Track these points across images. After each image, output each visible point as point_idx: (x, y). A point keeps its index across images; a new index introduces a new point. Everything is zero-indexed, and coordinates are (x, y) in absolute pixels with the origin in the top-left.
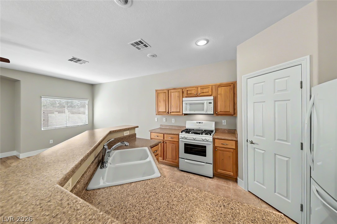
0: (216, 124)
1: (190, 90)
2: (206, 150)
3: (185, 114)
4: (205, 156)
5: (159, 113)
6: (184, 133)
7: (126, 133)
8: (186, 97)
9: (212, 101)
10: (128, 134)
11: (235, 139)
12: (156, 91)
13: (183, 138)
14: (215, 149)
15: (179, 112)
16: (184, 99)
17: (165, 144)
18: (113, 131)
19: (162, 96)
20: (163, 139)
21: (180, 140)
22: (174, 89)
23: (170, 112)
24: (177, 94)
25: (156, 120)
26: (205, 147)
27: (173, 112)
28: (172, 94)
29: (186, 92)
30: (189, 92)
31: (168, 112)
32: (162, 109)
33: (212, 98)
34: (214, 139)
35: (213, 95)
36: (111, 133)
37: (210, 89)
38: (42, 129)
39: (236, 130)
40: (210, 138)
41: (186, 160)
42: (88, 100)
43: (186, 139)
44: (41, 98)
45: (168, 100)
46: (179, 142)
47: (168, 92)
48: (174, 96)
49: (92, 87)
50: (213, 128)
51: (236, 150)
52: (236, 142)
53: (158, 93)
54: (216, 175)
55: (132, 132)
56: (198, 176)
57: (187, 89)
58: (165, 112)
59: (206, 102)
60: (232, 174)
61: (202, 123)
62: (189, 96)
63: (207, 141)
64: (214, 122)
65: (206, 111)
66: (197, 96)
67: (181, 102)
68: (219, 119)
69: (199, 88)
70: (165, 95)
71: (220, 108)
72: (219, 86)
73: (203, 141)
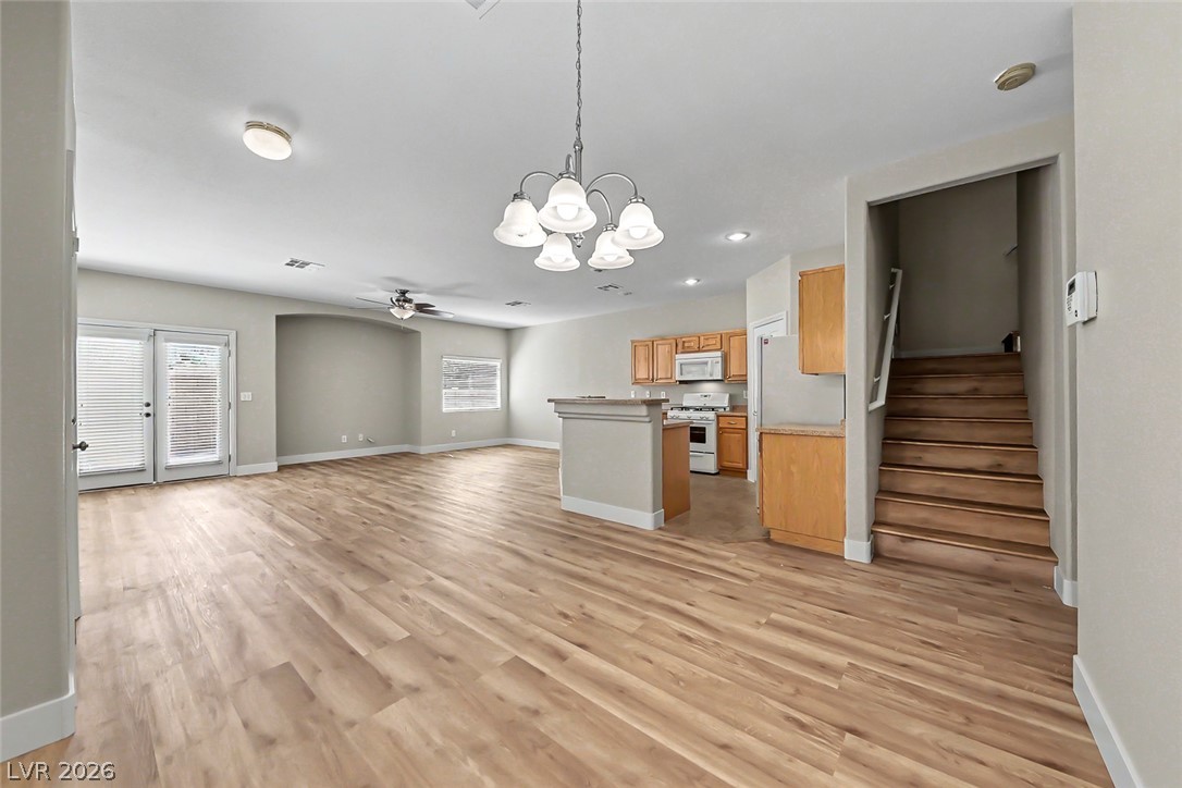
0: (731, 397)
1: (689, 342)
2: (705, 433)
3: (681, 382)
4: (704, 442)
5: (636, 382)
6: (676, 410)
8: (682, 353)
9: (720, 359)
11: (744, 415)
12: (633, 342)
13: (672, 417)
14: (720, 431)
15: (671, 378)
16: (677, 356)
19: (642, 352)
22: (662, 339)
23: (655, 378)
24: (667, 348)
25: (633, 395)
26: (704, 429)
27: (661, 379)
28: (659, 346)
29: (680, 345)
30: (686, 345)
31: (653, 380)
32: (642, 374)
33: (719, 354)
34: (718, 416)
35: (722, 350)
37: (719, 339)
38: (444, 410)
39: (747, 406)
40: (711, 415)
42: (501, 361)
43: (677, 418)
45: (652, 358)
47: (651, 346)
48: (662, 351)
49: (507, 334)
50: (726, 403)
51: (746, 430)
52: (747, 417)
53: (635, 345)
54: (722, 471)
56: (695, 473)
57: (684, 340)
58: (648, 379)
59: (709, 360)
60: (741, 465)
61: (712, 396)
62: (686, 351)
63: (707, 419)
64: (728, 396)
65: (711, 375)
66: (699, 351)
67: (672, 360)
68: (735, 390)
69: (702, 338)
70: (646, 349)
71: (734, 370)
72: (731, 336)
73: (702, 419)
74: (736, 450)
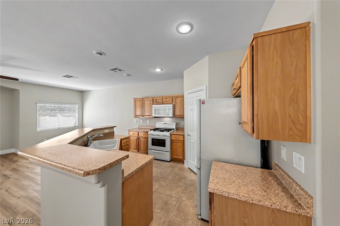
0: (177, 124)
1: (158, 99)
2: (165, 142)
3: (155, 117)
4: (165, 146)
5: (136, 116)
6: (152, 131)
7: (106, 131)
8: (156, 104)
9: (172, 108)
10: (108, 131)
11: (183, 134)
12: (134, 99)
13: (150, 135)
14: (172, 142)
15: (151, 115)
16: (153, 106)
17: (139, 140)
18: (96, 129)
19: (138, 103)
20: (137, 136)
21: (149, 136)
22: (147, 98)
23: (144, 115)
24: (149, 102)
25: (135, 122)
26: (165, 140)
27: (146, 116)
28: (146, 101)
29: (155, 101)
30: (157, 101)
31: (143, 116)
32: (138, 113)
33: (171, 105)
34: (171, 135)
35: (173, 104)
36: (93, 130)
37: (171, 98)
38: (38, 130)
39: (184, 128)
40: (168, 134)
41: (153, 150)
42: (78, 105)
43: (153, 135)
44: (37, 104)
45: (143, 106)
46: (148, 138)
48: (147, 103)
49: (82, 93)
50: (174, 127)
51: (184, 141)
53: (135, 100)
54: (173, 160)
55: (111, 130)
56: (160, 161)
57: (156, 99)
58: (141, 115)
59: (167, 108)
60: (181, 157)
61: (167, 123)
63: (166, 136)
64: (175, 123)
65: (168, 115)
66: (163, 104)
67: (151, 108)
68: (178, 121)
69: (164, 98)
70: (141, 102)
71: (178, 113)
72: (177, 97)
73: (164, 136)
74: (179, 150)
